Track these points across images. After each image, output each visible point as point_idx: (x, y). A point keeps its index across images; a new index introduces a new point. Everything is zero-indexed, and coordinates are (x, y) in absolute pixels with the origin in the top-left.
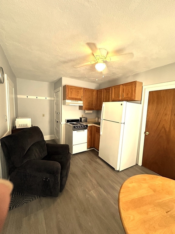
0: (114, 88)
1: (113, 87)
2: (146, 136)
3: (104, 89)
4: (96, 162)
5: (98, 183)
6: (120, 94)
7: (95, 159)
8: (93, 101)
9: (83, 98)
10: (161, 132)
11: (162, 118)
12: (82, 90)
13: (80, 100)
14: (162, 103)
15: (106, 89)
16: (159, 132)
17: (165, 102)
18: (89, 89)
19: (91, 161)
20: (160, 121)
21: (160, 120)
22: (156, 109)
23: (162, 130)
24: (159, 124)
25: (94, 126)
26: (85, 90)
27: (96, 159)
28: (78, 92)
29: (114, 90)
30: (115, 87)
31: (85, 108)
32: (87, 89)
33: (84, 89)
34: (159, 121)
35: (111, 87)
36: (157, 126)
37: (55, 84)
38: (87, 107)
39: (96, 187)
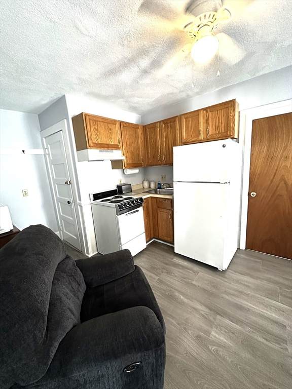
0: (186, 118)
1: (183, 117)
2: (251, 200)
3: (160, 122)
4: (176, 265)
5: (211, 309)
6: (202, 129)
7: (170, 260)
8: (139, 148)
9: (121, 144)
10: (278, 188)
11: (279, 164)
12: (118, 125)
13: (116, 147)
14: (278, 140)
15: (165, 122)
16: (275, 189)
17: (285, 136)
18: (129, 123)
19: (167, 266)
20: (277, 170)
21: (276, 168)
22: (268, 150)
23: (281, 185)
24: (274, 176)
25: (151, 197)
26: (123, 125)
27: (172, 259)
28: (111, 129)
29: (186, 121)
30: (186, 116)
31: (127, 164)
32: (126, 123)
33: (121, 123)
34: (275, 171)
35: (177, 116)
36: (272, 178)
37: (39, 115)
38: (131, 162)
39: (211, 319)
